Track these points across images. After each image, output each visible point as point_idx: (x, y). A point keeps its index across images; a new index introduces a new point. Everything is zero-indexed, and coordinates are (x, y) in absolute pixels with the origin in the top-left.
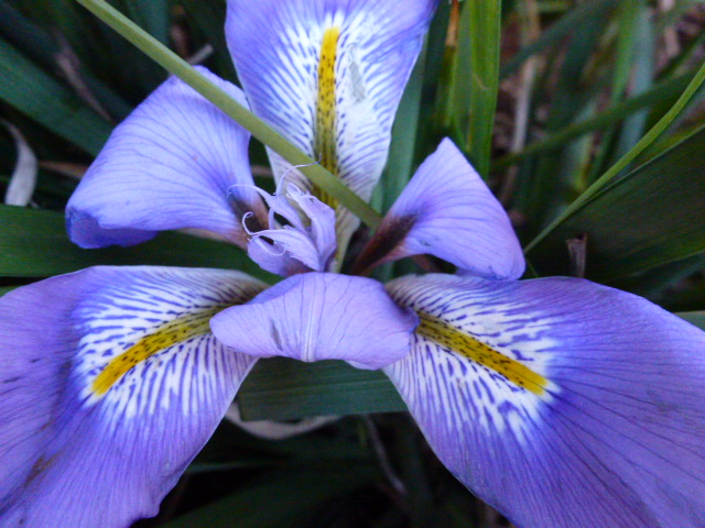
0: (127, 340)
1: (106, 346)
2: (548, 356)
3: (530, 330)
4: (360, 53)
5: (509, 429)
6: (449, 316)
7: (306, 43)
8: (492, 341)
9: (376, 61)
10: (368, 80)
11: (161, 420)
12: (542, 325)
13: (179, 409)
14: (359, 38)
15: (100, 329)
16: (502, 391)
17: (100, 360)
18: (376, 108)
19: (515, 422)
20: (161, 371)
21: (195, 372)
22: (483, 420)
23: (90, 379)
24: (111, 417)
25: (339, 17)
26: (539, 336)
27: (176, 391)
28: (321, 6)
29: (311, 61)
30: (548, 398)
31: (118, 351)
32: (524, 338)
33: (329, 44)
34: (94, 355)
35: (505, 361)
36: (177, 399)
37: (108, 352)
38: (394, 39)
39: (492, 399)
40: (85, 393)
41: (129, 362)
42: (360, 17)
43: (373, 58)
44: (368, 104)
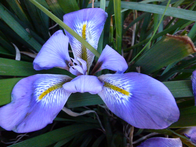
0: (45, 89)
1: (41, 90)
2: (129, 88)
3: (125, 83)
4: (91, 29)
5: (122, 103)
6: (110, 82)
7: (79, 27)
8: (118, 86)
9: (94, 31)
10: (92, 35)
11: (53, 104)
12: (128, 82)
13: (56, 102)
14: (90, 26)
15: (40, 87)
16: (121, 96)
17: (40, 93)
18: (94, 40)
19: (124, 101)
20: (53, 95)
21: (59, 95)
22: (117, 102)
23: (38, 97)
24: (43, 104)
25: (86, 22)
26: (127, 84)
27: (56, 99)
28: (82, 20)
29: (81, 31)
30: (130, 96)
31: (44, 91)
32: (124, 85)
33: (84, 27)
34: (39, 92)
35: (121, 90)
36: (56, 100)
38: (97, 26)
39: (119, 97)
40: (37, 100)
41: (46, 93)
42: (90, 22)
43: (93, 30)
44: (92, 40)
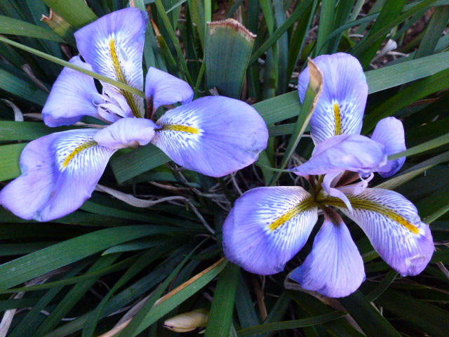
0: (70, 150)
1: (64, 153)
2: (196, 121)
3: (189, 116)
4: (122, 45)
5: (189, 146)
7: (104, 46)
8: (181, 123)
9: (129, 46)
10: (129, 52)
11: (86, 169)
12: (193, 113)
13: (91, 165)
14: (121, 41)
15: (61, 148)
16: (185, 136)
17: (63, 157)
18: (133, 62)
19: (190, 143)
20: (83, 155)
21: (94, 154)
22: (182, 146)
23: (61, 164)
24: (70, 171)
25: (113, 35)
26: (192, 116)
27: (89, 159)
28: (107, 33)
29: (107, 52)
30: (201, 134)
31: (68, 154)
32: (188, 118)
33: (113, 43)
34: (61, 157)
35: (186, 128)
36: (90, 162)
37: (65, 154)
38: (133, 38)
39: (183, 139)
40: (60, 168)
41: (72, 156)
42: (119, 34)
44: (130, 61)
